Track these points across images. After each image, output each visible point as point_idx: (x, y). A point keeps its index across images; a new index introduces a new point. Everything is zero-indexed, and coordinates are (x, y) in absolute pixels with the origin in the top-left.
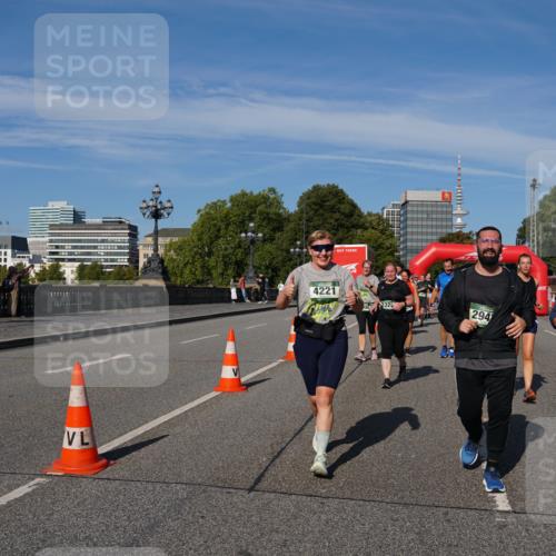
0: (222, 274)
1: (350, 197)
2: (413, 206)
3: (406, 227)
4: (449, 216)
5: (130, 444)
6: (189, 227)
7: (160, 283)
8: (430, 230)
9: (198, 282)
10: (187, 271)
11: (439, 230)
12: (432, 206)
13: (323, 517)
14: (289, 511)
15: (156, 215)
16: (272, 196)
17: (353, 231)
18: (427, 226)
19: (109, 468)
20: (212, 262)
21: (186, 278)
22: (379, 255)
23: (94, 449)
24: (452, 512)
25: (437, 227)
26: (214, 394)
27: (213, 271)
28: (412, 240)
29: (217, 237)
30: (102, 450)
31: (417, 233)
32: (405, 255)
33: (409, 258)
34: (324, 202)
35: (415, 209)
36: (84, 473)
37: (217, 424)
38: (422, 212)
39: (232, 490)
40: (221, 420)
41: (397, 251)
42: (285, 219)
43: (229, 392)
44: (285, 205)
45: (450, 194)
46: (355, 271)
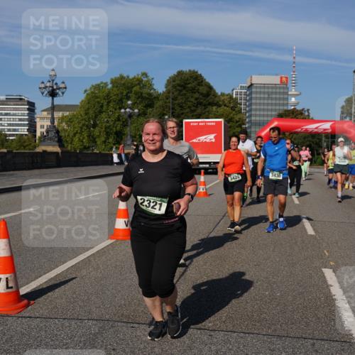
0: (105, 142)
1: (207, 80)
2: (256, 87)
3: (251, 105)
4: (286, 96)
5: (45, 286)
6: (79, 104)
7: (57, 149)
8: (270, 107)
9: (85, 148)
10: (76, 139)
11: (277, 107)
12: (272, 88)
13: (213, 348)
14: (185, 343)
15: (53, 94)
16: (145, 79)
17: (210, 108)
18: (268, 104)
19: (30, 307)
20: (96, 132)
21: (75, 145)
22: (230, 127)
23: (17, 292)
24: (318, 344)
25: (276, 104)
26: (110, 242)
27: (97, 140)
28: (256, 115)
29: (101, 112)
30: (23, 291)
31: (260, 110)
32: (250, 127)
33: (253, 129)
34: (186, 84)
35: (258, 90)
36: (9, 313)
37: (115, 267)
38: (264, 93)
39: (136, 325)
40: (118, 264)
41: (244, 124)
42: (155, 98)
43: (122, 240)
44: (155, 87)
45: (287, 78)
46: (213, 140)
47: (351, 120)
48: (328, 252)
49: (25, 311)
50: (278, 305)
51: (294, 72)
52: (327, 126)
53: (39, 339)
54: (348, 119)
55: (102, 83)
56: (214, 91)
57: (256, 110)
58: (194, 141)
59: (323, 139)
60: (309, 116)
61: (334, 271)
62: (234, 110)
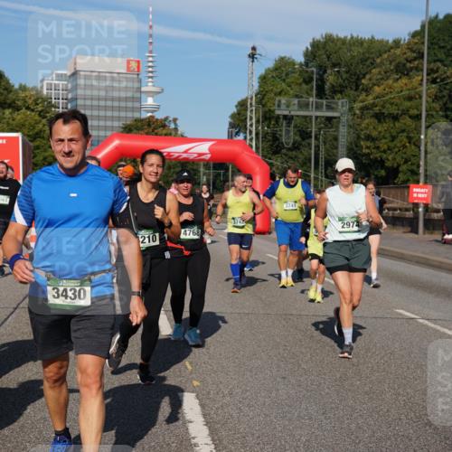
2: (85, 77)
4: (137, 95)
11: (123, 114)
12: (112, 79)
18: (106, 108)
25: (120, 109)
35: (88, 82)
38: (99, 88)
45: (138, 62)
47: (245, 138)
51: (151, 52)
52: (204, 148)
54: (241, 137)
56: (8, 82)
59: (202, 169)
60: (176, 129)
61: (197, 397)
62: (44, 117)
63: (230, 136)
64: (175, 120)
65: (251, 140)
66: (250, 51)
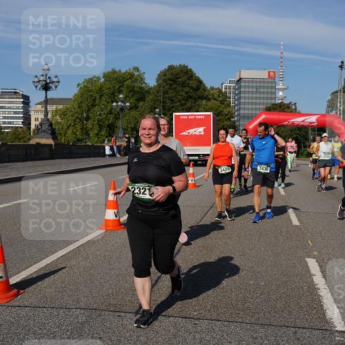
0: (97, 134)
1: (197, 75)
2: (245, 82)
3: (240, 98)
4: (273, 90)
5: (35, 276)
6: (72, 97)
7: (50, 142)
8: (258, 101)
9: (78, 140)
10: (70, 132)
11: (265, 101)
12: (260, 82)
13: (198, 336)
14: (170, 331)
15: (46, 88)
17: (200, 101)
18: (256, 98)
19: (19, 296)
20: (89, 125)
21: (68, 137)
22: (220, 120)
23: (7, 281)
24: (299, 332)
25: (264, 98)
26: (99, 232)
27: (90, 132)
28: (244, 109)
29: (94, 105)
30: (13, 281)
31: (249, 103)
32: (239, 120)
33: (242, 123)
35: (247, 84)
37: (104, 257)
38: (253, 87)
39: (123, 314)
40: (107, 253)
41: (233, 117)
42: (146, 91)
43: (111, 230)
44: (146, 81)
45: (274, 72)
46: (203, 133)
47: (337, 113)
48: (312, 241)
49: (15, 300)
50: (262, 294)
51: (281, 67)
52: (313, 119)
53: (27, 328)
54: (334, 112)
55: (94, 77)
56: (204, 85)
57: (245, 103)
58: (184, 133)
59: (310, 132)
60: (296, 109)
61: (317, 261)
62: (223, 104)
63: (327, 112)
64: (295, 104)
65: (340, 114)
66: (340, 64)
